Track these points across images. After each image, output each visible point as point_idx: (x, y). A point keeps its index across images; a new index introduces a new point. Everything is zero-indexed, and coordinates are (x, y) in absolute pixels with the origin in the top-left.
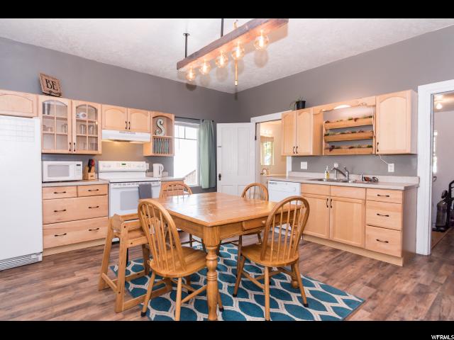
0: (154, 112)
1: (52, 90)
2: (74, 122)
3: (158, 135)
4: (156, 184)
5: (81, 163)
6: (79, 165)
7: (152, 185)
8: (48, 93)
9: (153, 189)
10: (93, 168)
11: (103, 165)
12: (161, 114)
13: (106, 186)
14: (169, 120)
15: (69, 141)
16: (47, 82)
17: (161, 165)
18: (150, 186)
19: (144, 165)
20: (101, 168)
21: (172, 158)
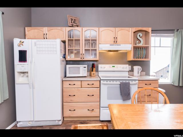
0: (134, 28)
1: (74, 24)
2: (84, 41)
3: (138, 45)
4: (134, 82)
5: (86, 66)
6: (85, 67)
7: (131, 83)
8: (71, 26)
9: (131, 86)
10: (94, 69)
11: (101, 67)
12: (140, 29)
13: (99, 82)
14: (146, 33)
15: (81, 53)
16: (72, 20)
17: (140, 67)
18: (129, 83)
19: (127, 67)
20: (100, 69)
21: (149, 62)
